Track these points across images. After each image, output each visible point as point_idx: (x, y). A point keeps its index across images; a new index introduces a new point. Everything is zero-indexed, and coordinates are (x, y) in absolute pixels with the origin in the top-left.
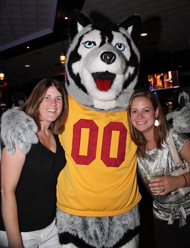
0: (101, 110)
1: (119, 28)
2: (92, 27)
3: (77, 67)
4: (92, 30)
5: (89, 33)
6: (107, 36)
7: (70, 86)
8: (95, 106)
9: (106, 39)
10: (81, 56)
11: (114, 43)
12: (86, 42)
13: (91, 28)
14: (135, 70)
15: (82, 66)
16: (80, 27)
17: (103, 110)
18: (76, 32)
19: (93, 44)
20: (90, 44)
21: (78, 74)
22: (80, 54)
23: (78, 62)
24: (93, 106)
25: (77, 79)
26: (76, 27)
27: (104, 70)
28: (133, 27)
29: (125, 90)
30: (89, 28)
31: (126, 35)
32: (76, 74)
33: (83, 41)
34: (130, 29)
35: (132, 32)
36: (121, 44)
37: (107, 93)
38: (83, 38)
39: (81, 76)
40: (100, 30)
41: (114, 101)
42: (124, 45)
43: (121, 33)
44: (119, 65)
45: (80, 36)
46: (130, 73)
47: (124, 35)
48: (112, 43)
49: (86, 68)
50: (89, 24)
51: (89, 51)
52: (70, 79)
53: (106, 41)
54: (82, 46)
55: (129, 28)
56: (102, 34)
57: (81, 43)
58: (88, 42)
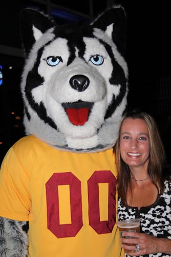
0: (78, 150)
1: (93, 31)
2: (54, 32)
3: (38, 94)
4: (55, 39)
5: (51, 43)
6: (76, 46)
7: (31, 120)
8: (69, 146)
9: (75, 50)
10: (43, 78)
11: (87, 56)
12: (48, 58)
13: (53, 35)
14: (121, 90)
15: (47, 92)
16: (37, 34)
17: (81, 150)
18: (33, 41)
19: (58, 60)
20: (54, 60)
21: (42, 104)
22: (42, 75)
23: (40, 87)
24: (67, 145)
25: (41, 110)
26: (32, 32)
27: (76, 99)
28: (114, 26)
29: (109, 119)
30: (50, 35)
31: (104, 40)
32: (39, 104)
33: (45, 56)
34: (110, 29)
35: (113, 33)
36: (97, 55)
37: (83, 127)
38: (44, 52)
39: (46, 105)
40: (67, 39)
41: (96, 137)
42: (102, 57)
43: (96, 38)
44: (94, 90)
45: (40, 48)
46: (114, 96)
47: (101, 41)
48: (84, 56)
49: (52, 96)
50: (49, 27)
51: (53, 70)
52: (31, 111)
53: (77, 54)
54: (43, 63)
55: (108, 27)
56: (69, 44)
57: (41, 59)
58: (51, 57)
